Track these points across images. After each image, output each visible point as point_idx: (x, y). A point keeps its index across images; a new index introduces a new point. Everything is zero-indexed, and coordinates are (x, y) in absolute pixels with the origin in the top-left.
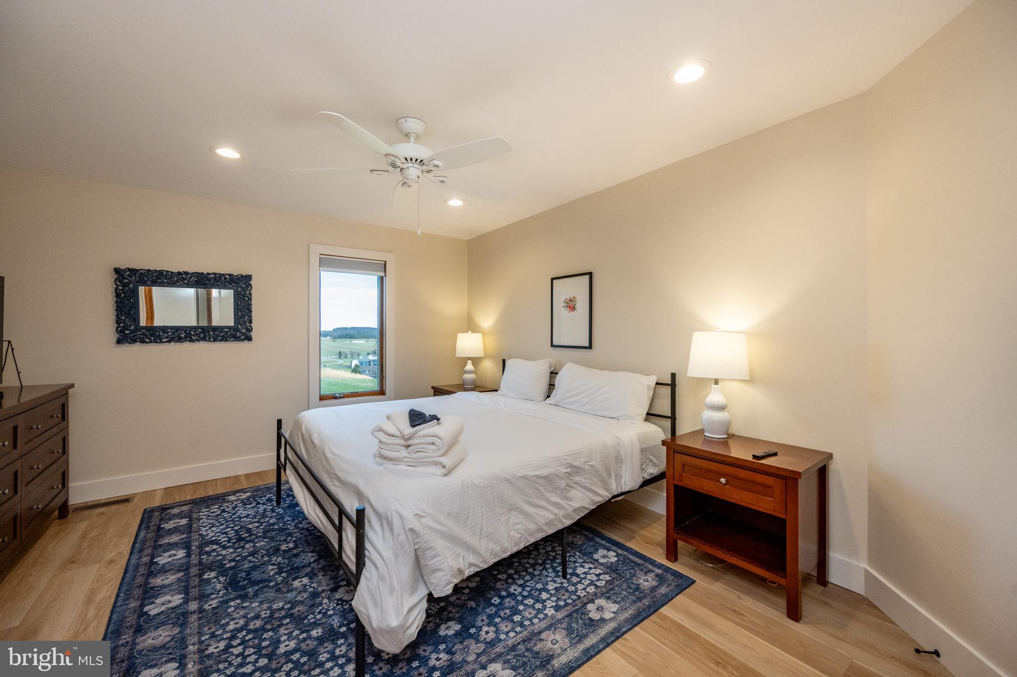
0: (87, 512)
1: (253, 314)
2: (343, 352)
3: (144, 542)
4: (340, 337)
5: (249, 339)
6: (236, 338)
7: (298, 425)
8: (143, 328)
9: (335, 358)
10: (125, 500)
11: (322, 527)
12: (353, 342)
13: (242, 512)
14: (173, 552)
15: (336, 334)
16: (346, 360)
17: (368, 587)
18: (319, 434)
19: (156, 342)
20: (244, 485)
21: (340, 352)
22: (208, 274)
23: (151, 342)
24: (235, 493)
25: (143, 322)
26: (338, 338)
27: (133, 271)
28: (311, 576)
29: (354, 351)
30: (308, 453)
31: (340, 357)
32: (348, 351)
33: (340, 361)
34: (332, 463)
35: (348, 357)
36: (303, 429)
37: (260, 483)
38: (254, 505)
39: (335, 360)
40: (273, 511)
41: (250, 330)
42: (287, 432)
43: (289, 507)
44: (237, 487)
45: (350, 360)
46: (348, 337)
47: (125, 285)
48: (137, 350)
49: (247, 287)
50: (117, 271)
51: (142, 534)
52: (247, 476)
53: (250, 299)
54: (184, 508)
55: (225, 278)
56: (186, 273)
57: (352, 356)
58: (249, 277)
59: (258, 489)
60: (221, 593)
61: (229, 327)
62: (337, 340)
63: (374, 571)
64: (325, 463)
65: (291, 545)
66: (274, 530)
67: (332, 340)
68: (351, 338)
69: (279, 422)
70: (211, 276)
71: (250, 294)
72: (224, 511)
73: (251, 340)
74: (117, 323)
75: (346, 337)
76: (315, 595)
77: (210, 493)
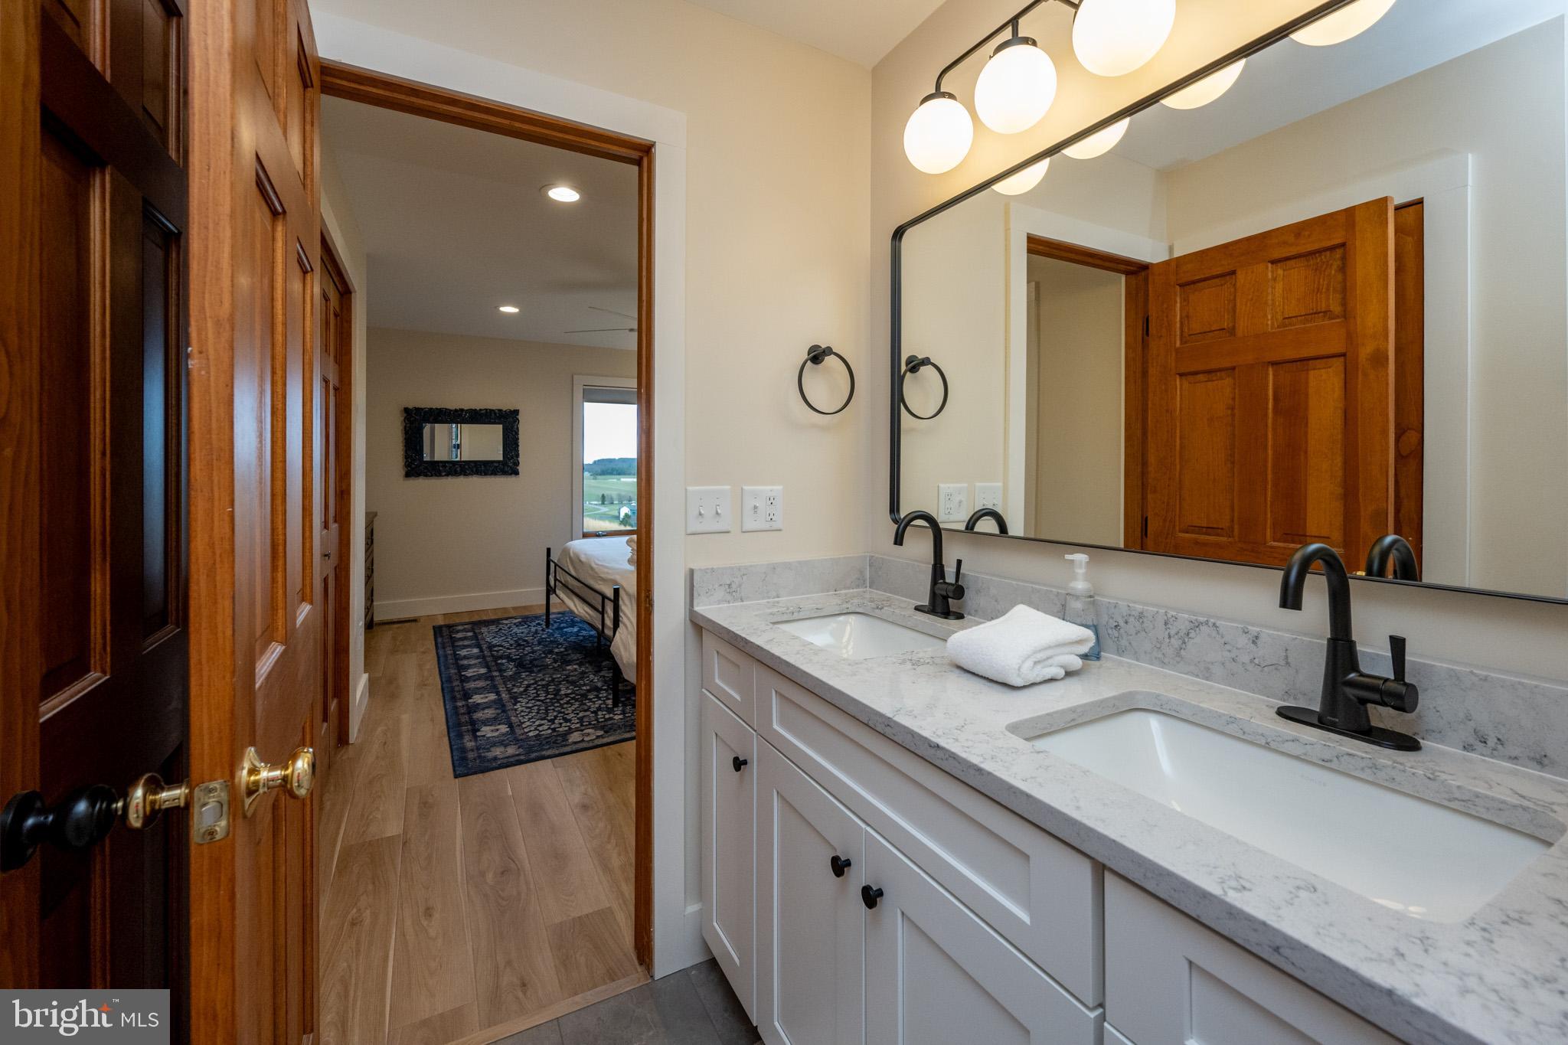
0: (387, 626)
1: (520, 448)
2: (608, 495)
3: (443, 644)
4: (604, 473)
5: (516, 473)
6: (504, 473)
7: (566, 552)
8: (427, 462)
9: (596, 505)
10: (415, 620)
11: (589, 618)
12: (622, 480)
13: (516, 630)
14: (469, 649)
15: (598, 469)
16: (612, 507)
17: (621, 638)
18: (585, 554)
19: (436, 475)
20: (513, 614)
21: (603, 496)
22: (480, 410)
23: (432, 476)
24: (507, 619)
25: (427, 457)
26: (600, 475)
27: (418, 410)
28: (580, 664)
29: (623, 493)
30: (574, 568)
31: (603, 503)
32: (614, 494)
33: (604, 509)
34: (597, 570)
35: (615, 502)
36: (572, 554)
37: (527, 613)
38: (526, 626)
39: (595, 506)
40: (543, 630)
41: (517, 464)
42: (554, 557)
43: (556, 629)
44: (506, 616)
45: (618, 508)
46: (615, 473)
47: (411, 423)
48: (422, 483)
49: (515, 422)
50: (406, 410)
51: (439, 640)
52: (514, 608)
53: (517, 433)
54: (466, 626)
55: (495, 414)
56: (462, 410)
57: (621, 503)
58: (516, 412)
59: (527, 617)
60: (514, 669)
61: (499, 462)
62: (599, 477)
63: (625, 630)
64: (590, 572)
65: (562, 650)
66: (546, 641)
67: (592, 477)
68: (619, 474)
69: (549, 550)
70: (482, 412)
71: (518, 428)
72: (501, 629)
73: (518, 474)
74: (406, 458)
75: (611, 473)
76: (583, 673)
77: (485, 618)
